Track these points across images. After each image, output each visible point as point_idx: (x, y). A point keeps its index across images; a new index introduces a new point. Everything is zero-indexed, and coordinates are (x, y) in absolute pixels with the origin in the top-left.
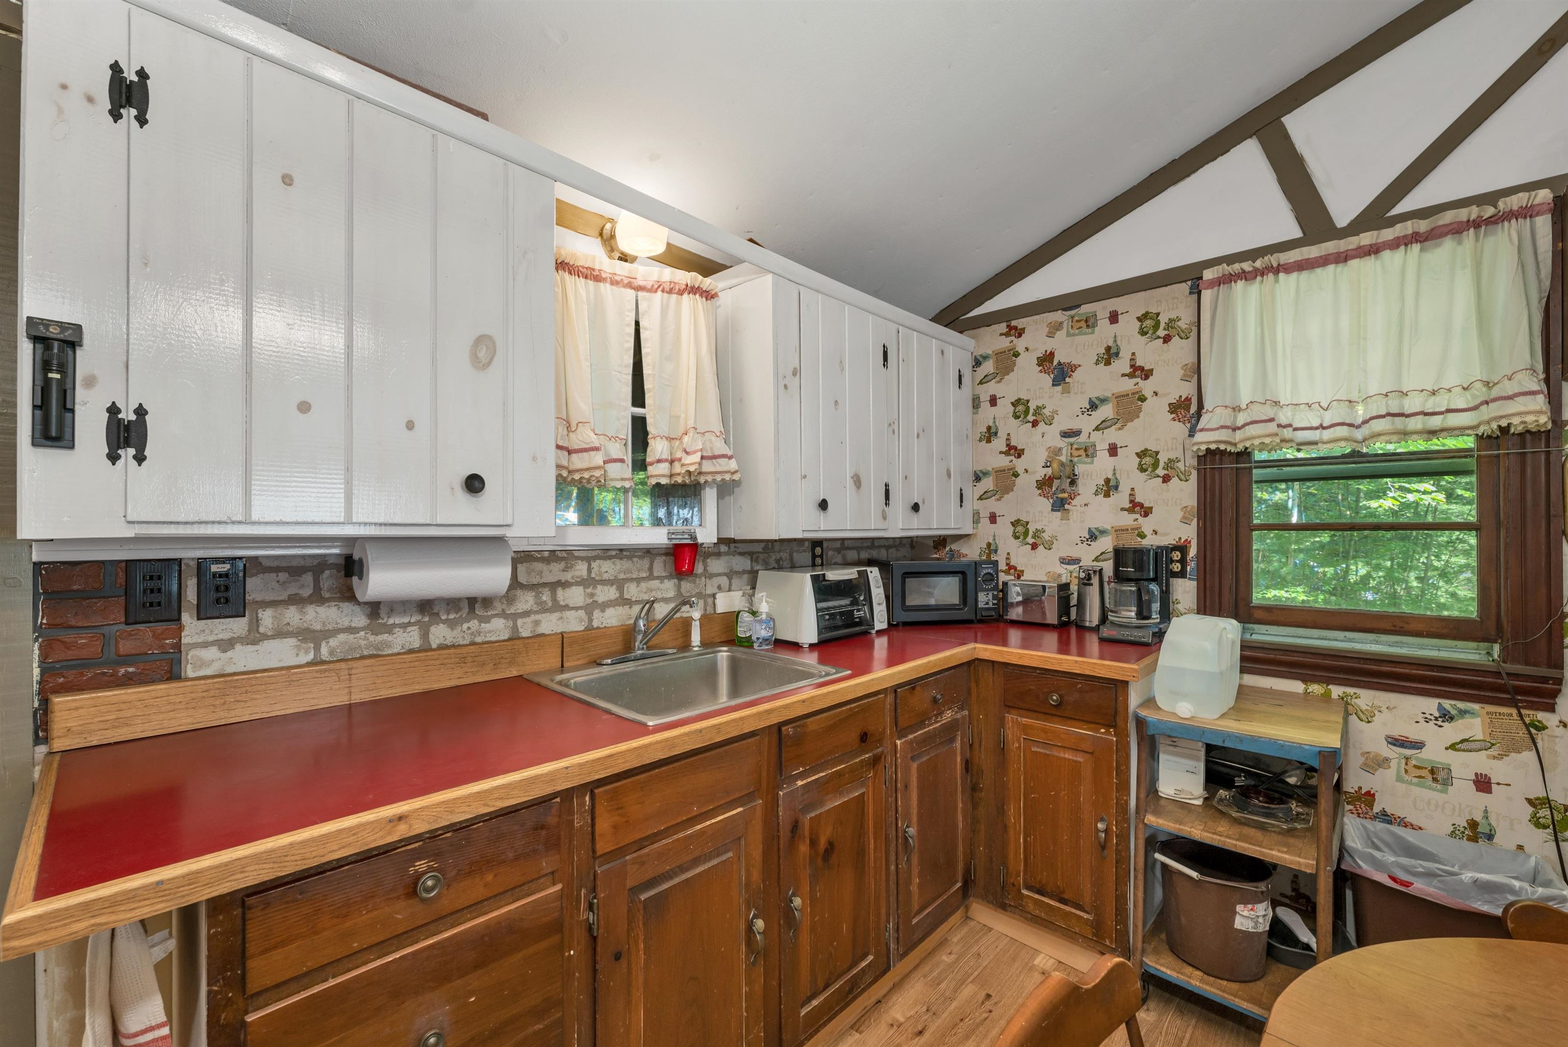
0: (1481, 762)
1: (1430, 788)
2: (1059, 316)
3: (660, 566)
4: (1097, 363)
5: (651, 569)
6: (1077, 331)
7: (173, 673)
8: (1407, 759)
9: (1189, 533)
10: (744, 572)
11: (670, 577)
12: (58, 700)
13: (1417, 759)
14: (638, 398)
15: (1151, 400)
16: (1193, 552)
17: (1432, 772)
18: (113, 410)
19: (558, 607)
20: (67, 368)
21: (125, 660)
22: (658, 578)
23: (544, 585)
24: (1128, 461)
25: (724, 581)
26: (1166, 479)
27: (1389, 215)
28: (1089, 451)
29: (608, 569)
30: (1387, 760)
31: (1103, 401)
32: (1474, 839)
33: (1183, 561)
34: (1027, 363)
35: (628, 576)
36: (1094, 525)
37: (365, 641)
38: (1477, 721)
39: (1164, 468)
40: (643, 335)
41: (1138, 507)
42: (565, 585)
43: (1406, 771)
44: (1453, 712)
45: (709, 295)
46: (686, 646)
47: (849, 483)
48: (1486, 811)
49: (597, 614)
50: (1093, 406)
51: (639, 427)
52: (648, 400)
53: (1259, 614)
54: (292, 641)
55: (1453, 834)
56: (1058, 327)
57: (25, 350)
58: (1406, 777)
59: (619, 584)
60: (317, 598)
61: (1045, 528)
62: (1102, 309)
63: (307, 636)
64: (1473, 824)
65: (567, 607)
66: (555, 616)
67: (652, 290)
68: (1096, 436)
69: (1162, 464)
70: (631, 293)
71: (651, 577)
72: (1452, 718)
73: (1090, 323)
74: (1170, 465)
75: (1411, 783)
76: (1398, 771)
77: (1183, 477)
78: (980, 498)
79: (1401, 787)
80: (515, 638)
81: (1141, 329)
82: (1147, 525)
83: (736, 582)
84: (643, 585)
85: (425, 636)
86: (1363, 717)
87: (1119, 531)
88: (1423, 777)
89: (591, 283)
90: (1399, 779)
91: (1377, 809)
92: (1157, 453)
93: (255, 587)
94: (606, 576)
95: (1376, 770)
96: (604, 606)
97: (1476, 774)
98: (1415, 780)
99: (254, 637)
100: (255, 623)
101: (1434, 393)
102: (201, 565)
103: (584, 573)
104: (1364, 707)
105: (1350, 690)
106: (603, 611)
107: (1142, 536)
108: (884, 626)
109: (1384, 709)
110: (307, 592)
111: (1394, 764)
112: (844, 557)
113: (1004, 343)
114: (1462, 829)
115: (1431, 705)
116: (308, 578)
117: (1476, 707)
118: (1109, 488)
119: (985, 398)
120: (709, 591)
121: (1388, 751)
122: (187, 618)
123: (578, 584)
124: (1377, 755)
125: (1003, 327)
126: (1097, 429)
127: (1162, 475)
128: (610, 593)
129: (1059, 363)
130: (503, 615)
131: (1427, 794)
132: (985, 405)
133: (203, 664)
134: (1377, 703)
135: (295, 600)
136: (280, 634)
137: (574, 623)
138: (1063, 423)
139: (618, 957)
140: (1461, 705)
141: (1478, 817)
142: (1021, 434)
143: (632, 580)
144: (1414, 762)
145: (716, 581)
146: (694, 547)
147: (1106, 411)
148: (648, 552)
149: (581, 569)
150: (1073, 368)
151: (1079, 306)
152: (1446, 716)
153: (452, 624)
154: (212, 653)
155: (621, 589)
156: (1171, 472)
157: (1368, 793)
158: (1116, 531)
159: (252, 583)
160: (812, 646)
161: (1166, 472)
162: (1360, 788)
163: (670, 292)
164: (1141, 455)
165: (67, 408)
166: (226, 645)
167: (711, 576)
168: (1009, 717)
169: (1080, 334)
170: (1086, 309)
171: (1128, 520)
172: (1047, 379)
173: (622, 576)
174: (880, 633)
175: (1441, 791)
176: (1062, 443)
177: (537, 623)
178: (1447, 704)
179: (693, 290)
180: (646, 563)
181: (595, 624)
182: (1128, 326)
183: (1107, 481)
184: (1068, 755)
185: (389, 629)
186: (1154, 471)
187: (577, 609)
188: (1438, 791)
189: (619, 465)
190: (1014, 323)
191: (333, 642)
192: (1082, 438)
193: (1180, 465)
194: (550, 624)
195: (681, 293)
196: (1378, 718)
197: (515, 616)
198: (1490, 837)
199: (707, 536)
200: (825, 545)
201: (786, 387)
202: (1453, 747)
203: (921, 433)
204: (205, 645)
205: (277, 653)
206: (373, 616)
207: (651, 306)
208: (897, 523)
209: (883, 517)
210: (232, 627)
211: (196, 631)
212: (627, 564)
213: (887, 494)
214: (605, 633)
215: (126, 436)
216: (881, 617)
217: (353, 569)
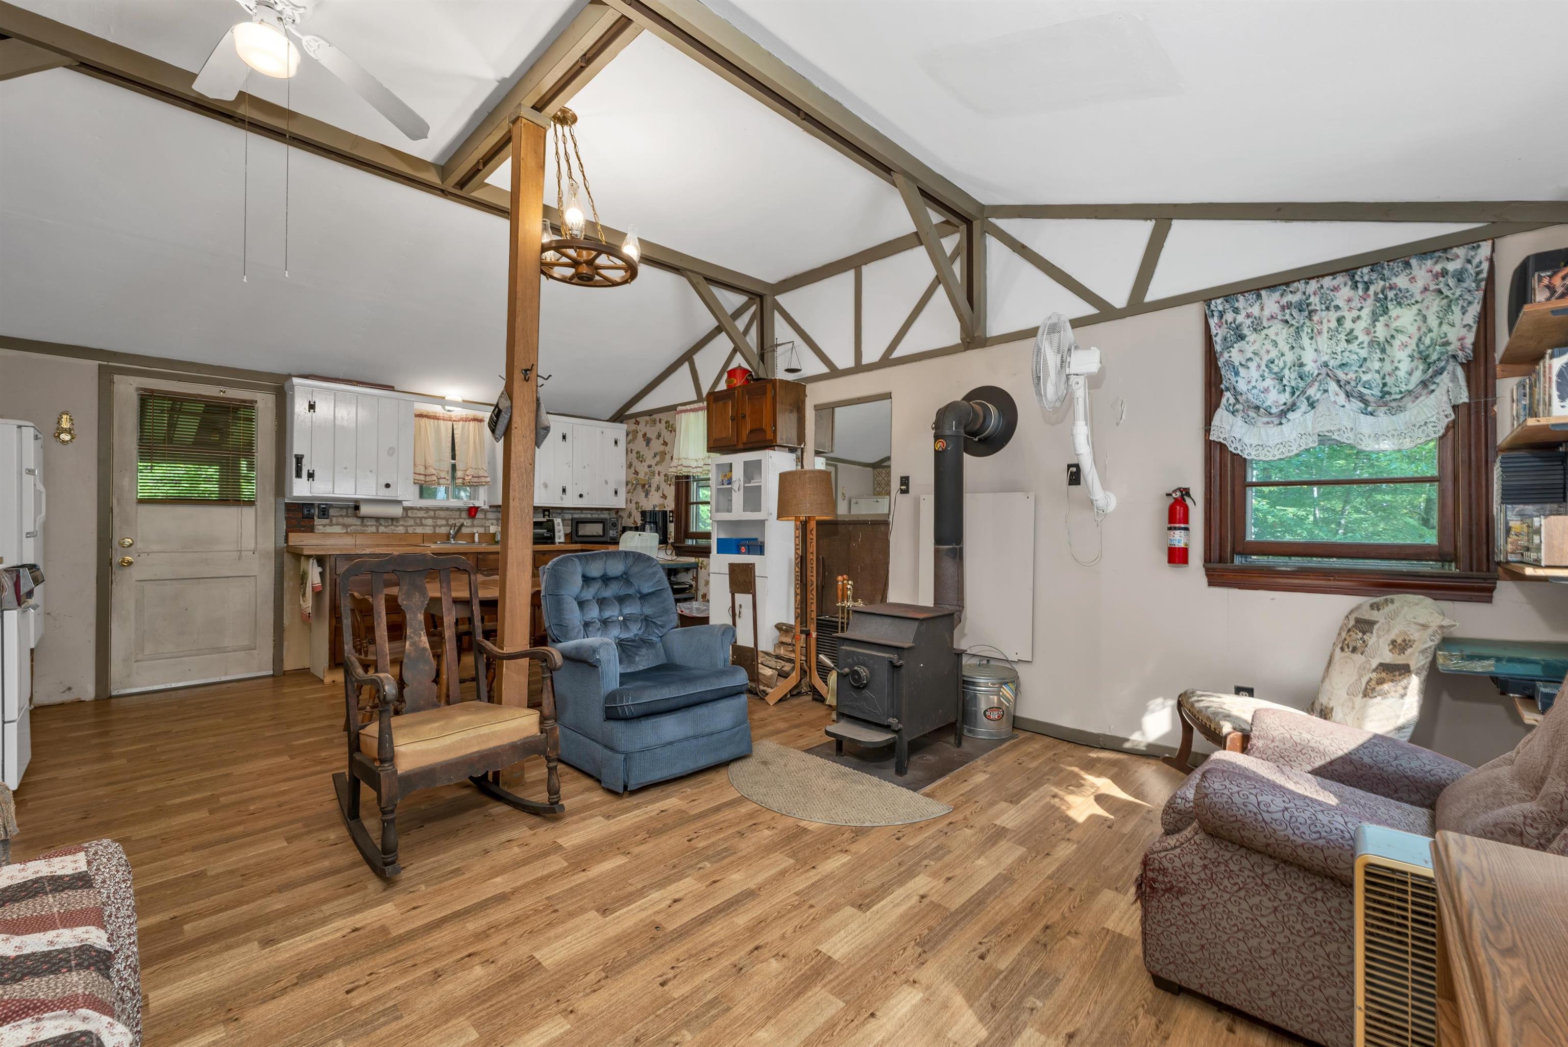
2: (647, 418)
3: (464, 515)
4: (656, 438)
5: (460, 515)
7: (312, 531)
9: (673, 505)
11: (467, 519)
12: (290, 534)
14: (454, 457)
15: (666, 454)
16: (674, 514)
18: (309, 470)
19: (422, 525)
20: (301, 463)
21: (303, 527)
22: (464, 519)
23: (417, 517)
24: (661, 478)
25: (495, 522)
26: (669, 485)
28: (654, 473)
29: (442, 514)
31: (657, 454)
34: (640, 436)
36: (655, 503)
37: (360, 528)
40: (456, 436)
41: (664, 496)
42: (426, 518)
45: (480, 421)
46: (474, 542)
47: (542, 486)
49: (436, 528)
50: (655, 456)
51: (454, 467)
52: (457, 458)
54: (341, 527)
56: (647, 423)
57: (294, 460)
59: (447, 519)
60: (347, 516)
61: (643, 505)
62: (657, 417)
63: (345, 526)
65: (426, 525)
66: (421, 528)
67: (459, 421)
68: (655, 468)
69: (668, 479)
70: (450, 423)
71: (460, 518)
73: (654, 422)
74: (670, 479)
77: (673, 484)
78: (628, 493)
80: (407, 532)
81: (666, 426)
82: (666, 502)
84: (457, 521)
85: (377, 529)
89: (436, 420)
92: (668, 475)
93: (332, 512)
94: (440, 516)
96: (440, 526)
99: (331, 525)
100: (331, 521)
102: (319, 505)
103: (433, 515)
106: (440, 528)
107: (664, 508)
108: (562, 540)
110: (344, 514)
113: (634, 427)
116: (345, 510)
118: (658, 488)
119: (629, 450)
120: (487, 525)
122: (316, 518)
123: (429, 518)
126: (655, 465)
127: (668, 483)
128: (444, 522)
129: (647, 437)
130: (402, 525)
132: (630, 453)
133: (319, 530)
135: (341, 516)
136: (337, 524)
137: (428, 530)
138: (648, 462)
142: (638, 466)
143: (451, 518)
145: (490, 522)
146: (478, 509)
147: (658, 458)
148: (459, 510)
149: (432, 513)
150: (651, 439)
151: (652, 415)
153: (386, 527)
154: (321, 527)
155: (447, 521)
156: (670, 482)
158: (660, 505)
159: (331, 511)
163: (465, 421)
164: (665, 475)
165: (301, 470)
166: (324, 526)
169: (652, 426)
170: (654, 416)
171: (660, 500)
172: (645, 444)
173: (446, 517)
174: (560, 543)
176: (648, 470)
177: (414, 529)
179: (475, 420)
180: (458, 513)
181: (436, 531)
182: (662, 426)
183: (657, 485)
185: (367, 526)
187: (429, 526)
189: (444, 479)
190: (636, 419)
191: (352, 527)
192: (652, 468)
193: (672, 480)
194: (419, 530)
195: (469, 421)
197: (407, 526)
199: (479, 503)
203: (587, 466)
204: (320, 525)
205: (337, 529)
206: (362, 522)
207: (459, 427)
208: (570, 501)
209: (562, 499)
210: (326, 521)
211: (317, 521)
212: (450, 513)
213: (564, 490)
214: (439, 535)
215: (311, 475)
216: (560, 537)
217: (357, 508)
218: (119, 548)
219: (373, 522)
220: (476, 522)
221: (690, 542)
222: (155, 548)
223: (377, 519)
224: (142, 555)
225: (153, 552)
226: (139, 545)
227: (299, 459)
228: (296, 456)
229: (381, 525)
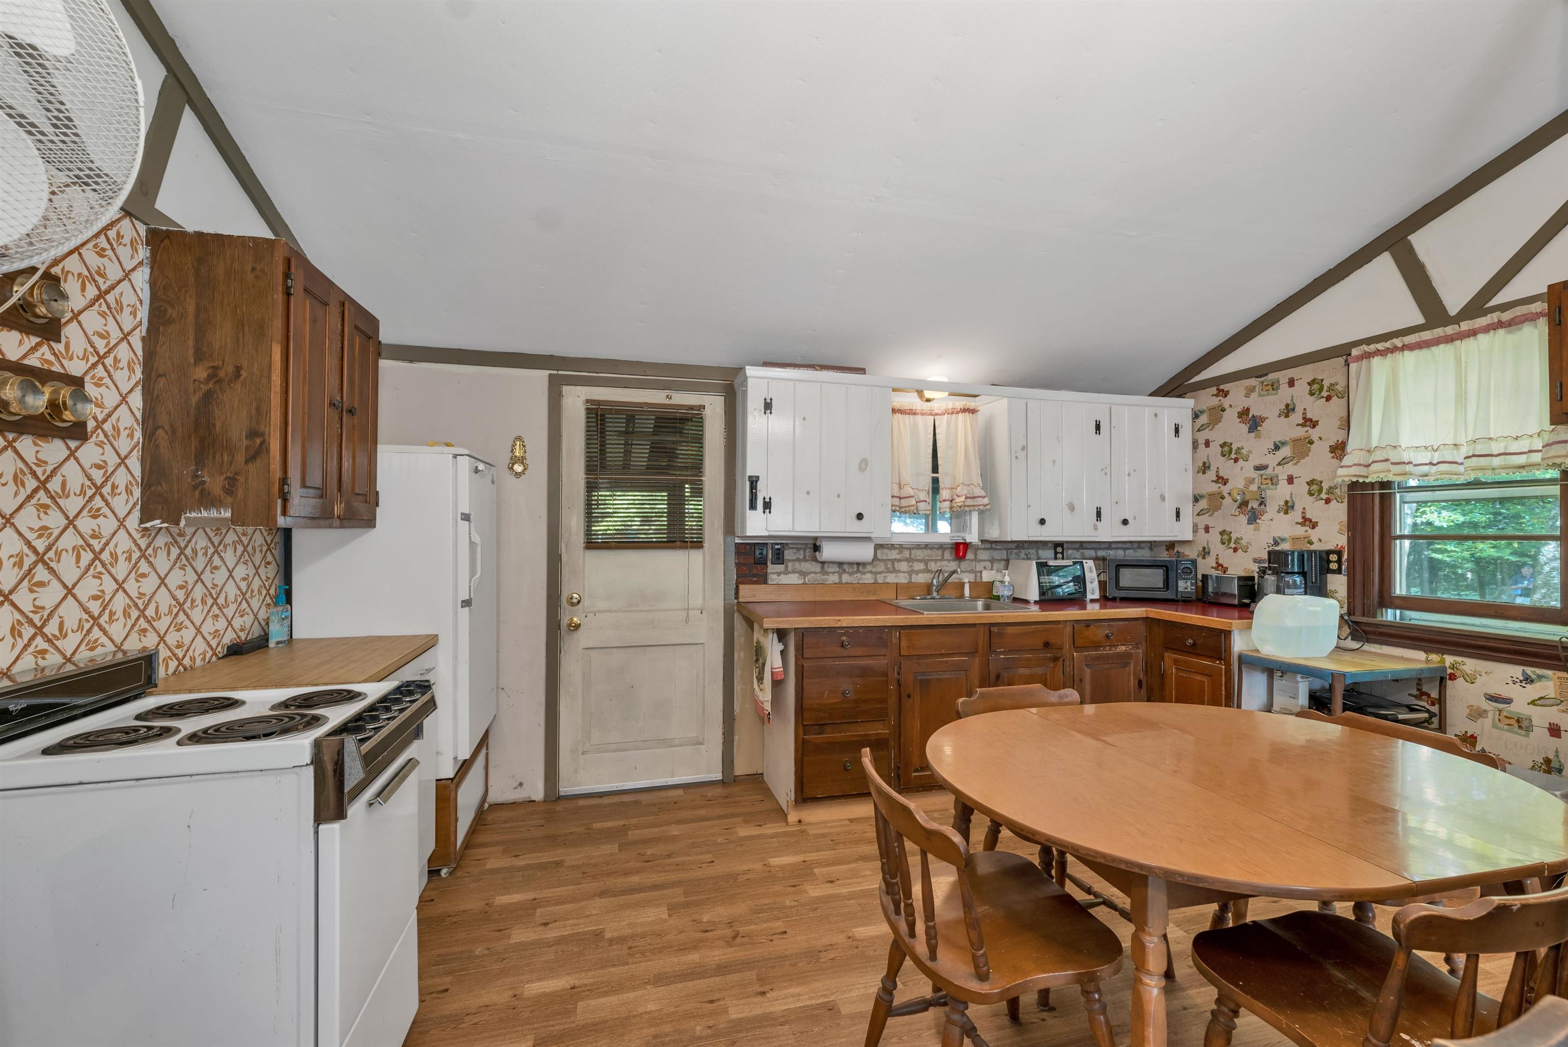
0: (1553, 715)
1: (1516, 733)
2: (1253, 382)
3: (948, 555)
4: (1279, 416)
5: (943, 555)
6: (1266, 393)
7: (765, 582)
8: (1500, 711)
9: (1341, 541)
10: (1002, 560)
11: (953, 560)
12: (741, 587)
13: (1508, 711)
14: (935, 469)
15: (1317, 443)
16: (1345, 556)
17: (1518, 721)
18: (764, 498)
19: (895, 571)
20: (756, 489)
21: (755, 576)
22: (947, 560)
23: (889, 560)
24: (1300, 487)
25: (988, 564)
26: (1328, 501)
27: (1487, 306)
28: (1273, 480)
29: (920, 554)
30: (1485, 711)
31: (1284, 444)
32: (1548, 771)
33: (1339, 562)
34: (1230, 416)
35: (931, 558)
36: (1277, 534)
37: (819, 577)
38: (1551, 684)
39: (1326, 493)
40: (938, 437)
41: (1308, 522)
42: (899, 561)
43: (1499, 720)
44: (1533, 677)
45: (973, 411)
46: (962, 596)
47: (1066, 508)
48: (1557, 751)
49: (914, 576)
50: (1277, 447)
51: (935, 481)
52: (940, 470)
53: (1397, 602)
54: (797, 575)
55: (1533, 768)
56: (1251, 390)
57: (748, 484)
58: (1500, 725)
59: (926, 562)
60: (805, 560)
61: (1243, 536)
62: (1283, 376)
63: (803, 574)
64: (1548, 761)
65: (899, 571)
66: (894, 575)
67: (943, 414)
68: (1279, 469)
69: (1324, 490)
70: (932, 418)
71: (943, 559)
72: (1532, 681)
73: (1275, 386)
74: (1331, 490)
75: (1502, 729)
76: (1494, 720)
77: (1339, 500)
78: (1198, 515)
79: (1496, 732)
80: (875, 583)
81: (1310, 391)
82: (1314, 534)
83: (996, 566)
84: (939, 563)
85: (840, 578)
86: (1468, 679)
87: (1295, 539)
88: (1511, 725)
89: (911, 416)
90: (1494, 726)
91: (1478, 748)
92: (1321, 482)
93: (788, 554)
94: (918, 558)
95: (1478, 719)
96: (917, 572)
97: (1550, 723)
98: (1506, 727)
99: (786, 572)
100: (787, 567)
101: (1517, 438)
102: (773, 545)
103: (908, 556)
104: (1469, 672)
105: (1459, 659)
106: (917, 575)
107: (1311, 543)
108: (1097, 596)
109: (1483, 673)
110: (801, 557)
111: (1490, 715)
112: (1082, 553)
113: (1215, 401)
114: (1540, 765)
115: (1517, 671)
116: (802, 552)
117: (1549, 673)
118: (1288, 507)
119: (1201, 441)
120: (978, 569)
121: (1486, 705)
122: (769, 563)
123: (905, 560)
124: (1479, 708)
125: (1214, 390)
126: (1279, 464)
127: (1324, 498)
128: (921, 566)
129: (1253, 417)
130: (870, 572)
131: (1514, 738)
132: (1202, 447)
133: (773, 580)
134: (1478, 669)
135: (798, 560)
136: (793, 572)
137: (902, 579)
138: (1255, 460)
139: (909, 696)
140: (1540, 671)
141: (1551, 756)
142: (1226, 468)
143: (932, 560)
144: (1505, 714)
145: (983, 564)
146: (966, 545)
147: (1286, 451)
148: (941, 547)
149: (906, 554)
150: (1263, 419)
151: (1267, 374)
152: (1528, 680)
153: (851, 574)
154: (775, 576)
155: (926, 564)
156: (1331, 496)
157: (1472, 736)
158: (1293, 539)
159: (786, 552)
160: (1036, 602)
161: (1328, 496)
162: (1466, 732)
163: (952, 413)
164: (1310, 483)
165: (756, 499)
166: (779, 574)
167: (980, 561)
168: (1166, 654)
169: (1268, 395)
170: (1272, 376)
171: (1301, 531)
172: (1245, 428)
173: (927, 558)
174: (1092, 601)
175: (1525, 736)
176: (1255, 474)
177: (885, 577)
178: (1529, 670)
179: (965, 410)
180: (940, 552)
181: (913, 580)
182: (1302, 388)
183: (1286, 502)
184: (1198, 677)
185: (827, 573)
186: (1319, 495)
187: (904, 572)
188: (1522, 735)
189: (924, 503)
190: (1221, 387)
191: (810, 577)
192: (1269, 471)
193: (1338, 491)
194: (891, 578)
195: (958, 413)
196: (1479, 681)
197: (876, 573)
198: (1560, 771)
199: (972, 537)
200: (1065, 546)
201: (1016, 457)
202: (1533, 703)
203: (1132, 473)
204: (773, 573)
205: (793, 579)
206: (823, 567)
207: (942, 422)
208: (1109, 532)
209: (1096, 528)
210: (781, 568)
211: (771, 568)
212: (929, 552)
213: (1099, 514)
214: (918, 585)
215: (767, 505)
216: (1093, 591)
217: (816, 548)
218: (568, 607)
219: (835, 568)
220: (964, 565)
221: (1390, 615)
222: (602, 605)
223: (840, 564)
224: (589, 615)
225: (600, 611)
226: (586, 602)
227: (754, 482)
228: (750, 477)
229: (844, 571)
